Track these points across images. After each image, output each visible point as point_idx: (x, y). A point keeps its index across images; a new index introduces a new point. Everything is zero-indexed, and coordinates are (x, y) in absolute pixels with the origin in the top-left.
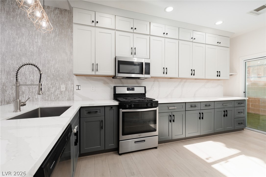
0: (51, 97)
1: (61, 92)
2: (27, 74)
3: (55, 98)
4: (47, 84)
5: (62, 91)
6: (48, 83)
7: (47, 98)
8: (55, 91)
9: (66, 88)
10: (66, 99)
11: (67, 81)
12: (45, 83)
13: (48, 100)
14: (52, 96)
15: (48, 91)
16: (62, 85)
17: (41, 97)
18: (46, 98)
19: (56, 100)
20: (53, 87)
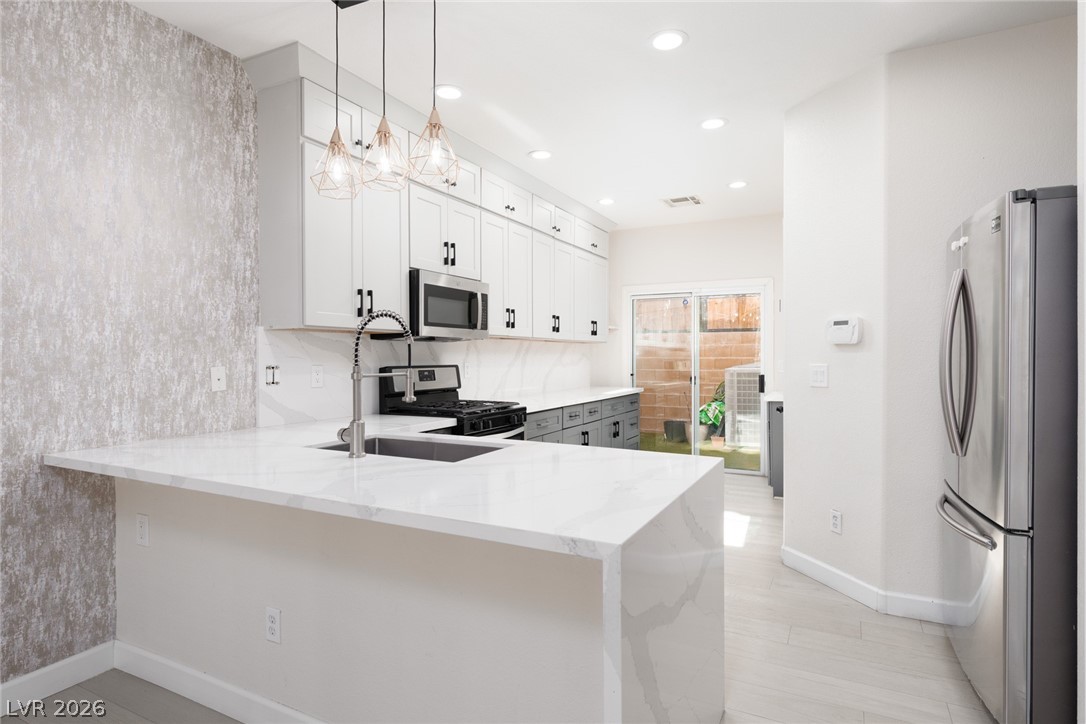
0: (173, 420)
1: (212, 395)
2: (74, 319)
3: (187, 426)
4: (157, 363)
5: (216, 393)
6: (161, 357)
7: (157, 426)
8: (189, 393)
9: (229, 378)
10: (230, 423)
11: (231, 352)
12: (148, 360)
13: (161, 435)
14: (178, 416)
15: (161, 394)
16: (214, 366)
17: (135, 424)
18: (155, 425)
19: (191, 434)
20: (180, 375)
